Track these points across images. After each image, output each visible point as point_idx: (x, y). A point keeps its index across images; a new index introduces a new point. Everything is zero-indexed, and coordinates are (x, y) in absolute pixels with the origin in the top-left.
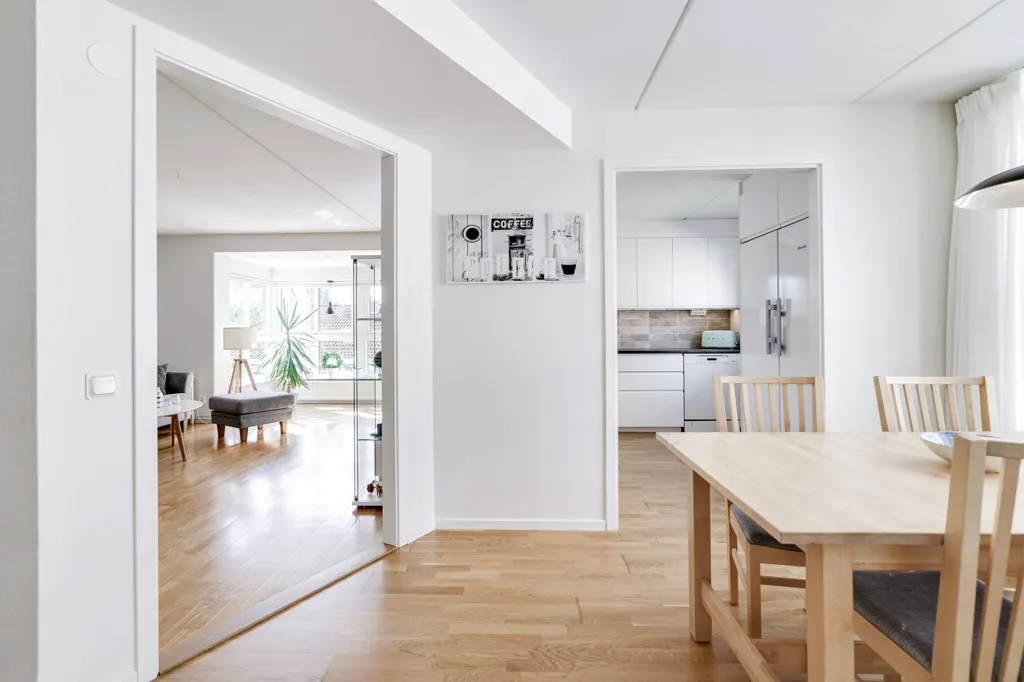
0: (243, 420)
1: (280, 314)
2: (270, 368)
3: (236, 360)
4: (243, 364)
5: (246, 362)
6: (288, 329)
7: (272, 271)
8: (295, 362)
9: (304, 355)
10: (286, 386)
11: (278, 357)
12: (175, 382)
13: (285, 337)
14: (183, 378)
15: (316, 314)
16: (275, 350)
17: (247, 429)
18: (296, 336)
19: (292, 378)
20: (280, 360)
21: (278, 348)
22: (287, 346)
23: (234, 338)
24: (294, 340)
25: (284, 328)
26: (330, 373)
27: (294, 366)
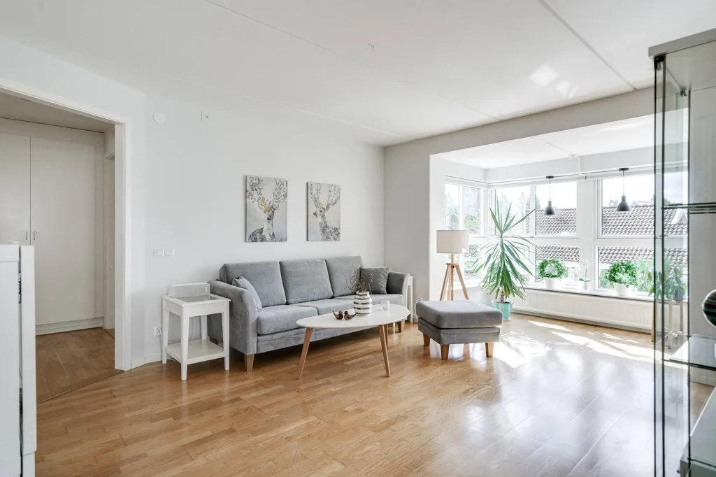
0: (443, 335)
1: (494, 217)
2: (484, 272)
3: (448, 264)
4: (455, 268)
5: (457, 267)
6: (501, 232)
7: (486, 171)
8: (509, 269)
9: (518, 261)
10: (500, 294)
11: (491, 261)
12: (394, 283)
13: (499, 241)
14: (401, 279)
15: (532, 216)
16: (489, 253)
17: (448, 346)
18: (510, 240)
19: (506, 286)
20: (493, 264)
21: (492, 251)
22: (501, 251)
23: (449, 241)
24: (507, 244)
25: (498, 231)
26: (549, 283)
27: (507, 272)
